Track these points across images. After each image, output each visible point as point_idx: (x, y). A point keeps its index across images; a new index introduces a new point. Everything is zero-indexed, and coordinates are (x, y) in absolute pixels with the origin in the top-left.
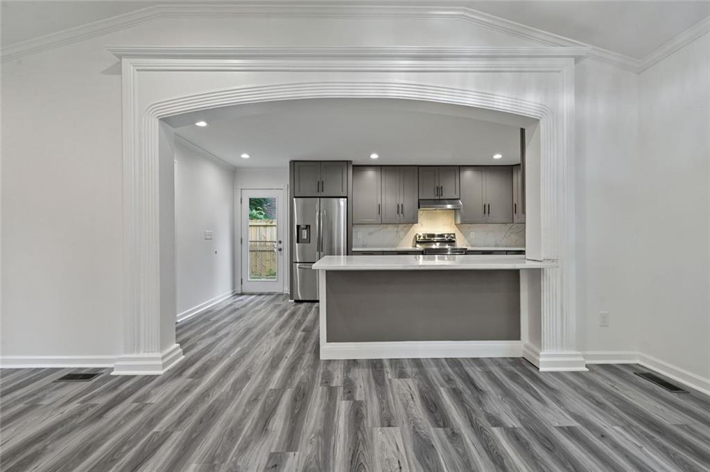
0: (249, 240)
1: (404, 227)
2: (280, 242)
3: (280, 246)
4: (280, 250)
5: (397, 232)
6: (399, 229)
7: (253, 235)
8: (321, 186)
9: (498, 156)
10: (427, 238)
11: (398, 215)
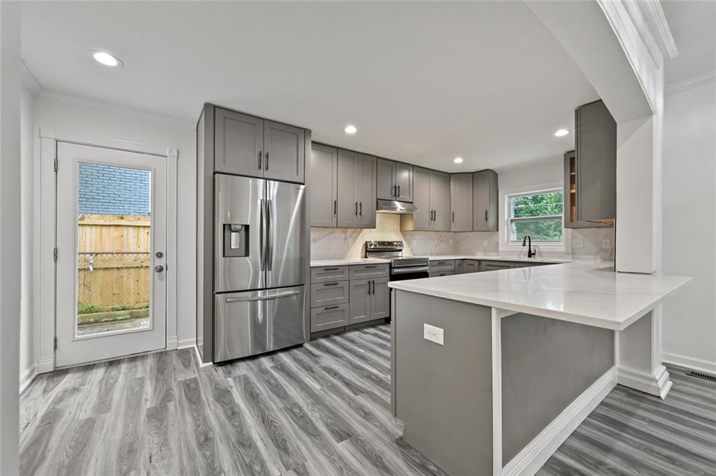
0: (78, 251)
1: (354, 232)
2: (160, 255)
3: (160, 262)
4: (160, 270)
5: (345, 239)
6: (348, 235)
7: (88, 239)
8: (264, 159)
9: (458, 160)
10: (378, 247)
11: (355, 216)
